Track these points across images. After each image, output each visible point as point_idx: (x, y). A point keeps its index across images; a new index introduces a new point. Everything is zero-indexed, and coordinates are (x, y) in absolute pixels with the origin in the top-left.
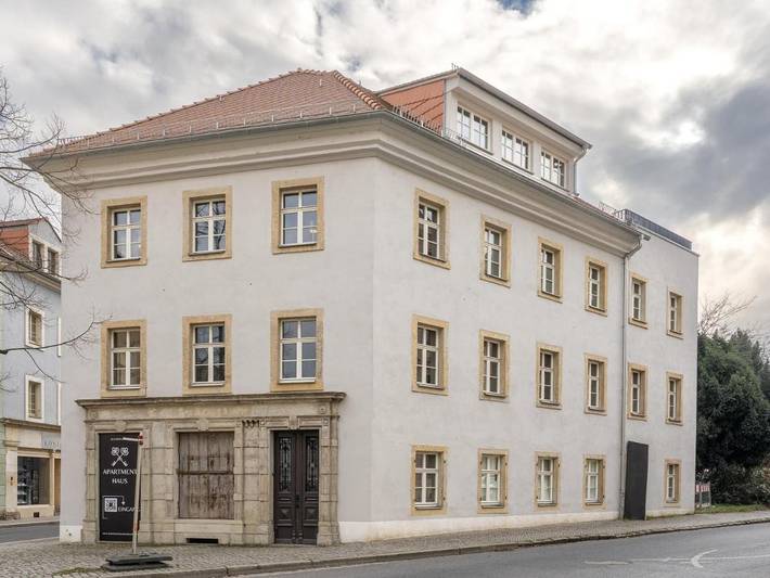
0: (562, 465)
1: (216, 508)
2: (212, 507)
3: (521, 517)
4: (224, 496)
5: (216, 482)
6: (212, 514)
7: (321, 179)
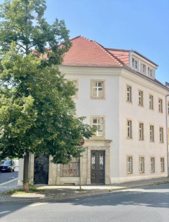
0: (156, 160)
1: (72, 174)
2: (71, 173)
3: (148, 176)
4: (75, 170)
5: (72, 165)
6: (71, 175)
7: (105, 80)
